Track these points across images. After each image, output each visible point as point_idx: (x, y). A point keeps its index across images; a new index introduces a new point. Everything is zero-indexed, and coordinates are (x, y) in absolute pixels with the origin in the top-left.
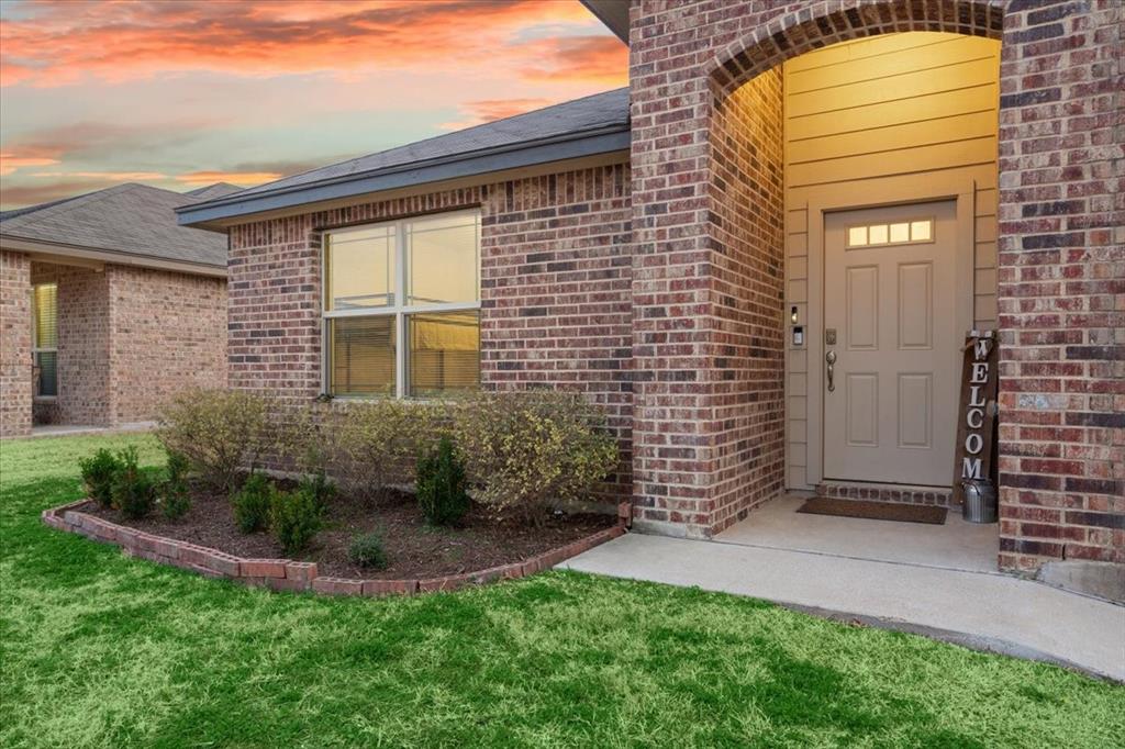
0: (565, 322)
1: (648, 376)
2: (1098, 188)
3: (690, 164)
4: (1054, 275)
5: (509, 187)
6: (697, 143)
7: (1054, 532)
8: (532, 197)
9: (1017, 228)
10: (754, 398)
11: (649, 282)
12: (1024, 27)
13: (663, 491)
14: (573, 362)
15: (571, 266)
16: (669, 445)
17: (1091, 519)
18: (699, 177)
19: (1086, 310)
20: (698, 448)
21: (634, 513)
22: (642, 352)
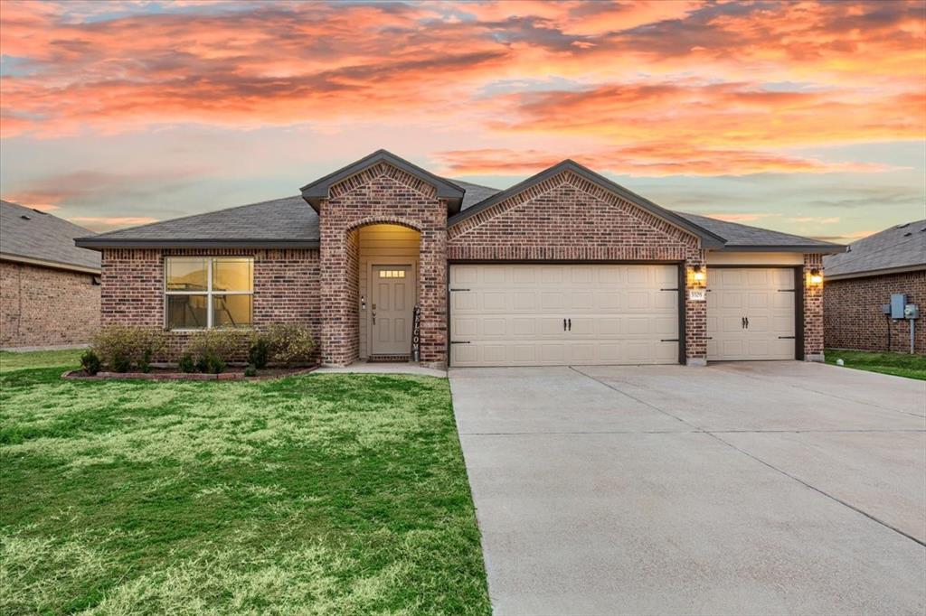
0: (290, 300)
1: (326, 319)
2: (439, 275)
3: (340, 256)
4: (431, 295)
5: (267, 251)
6: (342, 250)
7: (431, 356)
8: (276, 256)
9: (424, 283)
10: (353, 326)
11: (326, 290)
12: (425, 234)
13: (331, 354)
14: (293, 315)
15: (293, 281)
16: (333, 340)
17: (439, 352)
18: (343, 260)
19: (437, 304)
20: (342, 341)
21: (321, 362)
22: (324, 311)
